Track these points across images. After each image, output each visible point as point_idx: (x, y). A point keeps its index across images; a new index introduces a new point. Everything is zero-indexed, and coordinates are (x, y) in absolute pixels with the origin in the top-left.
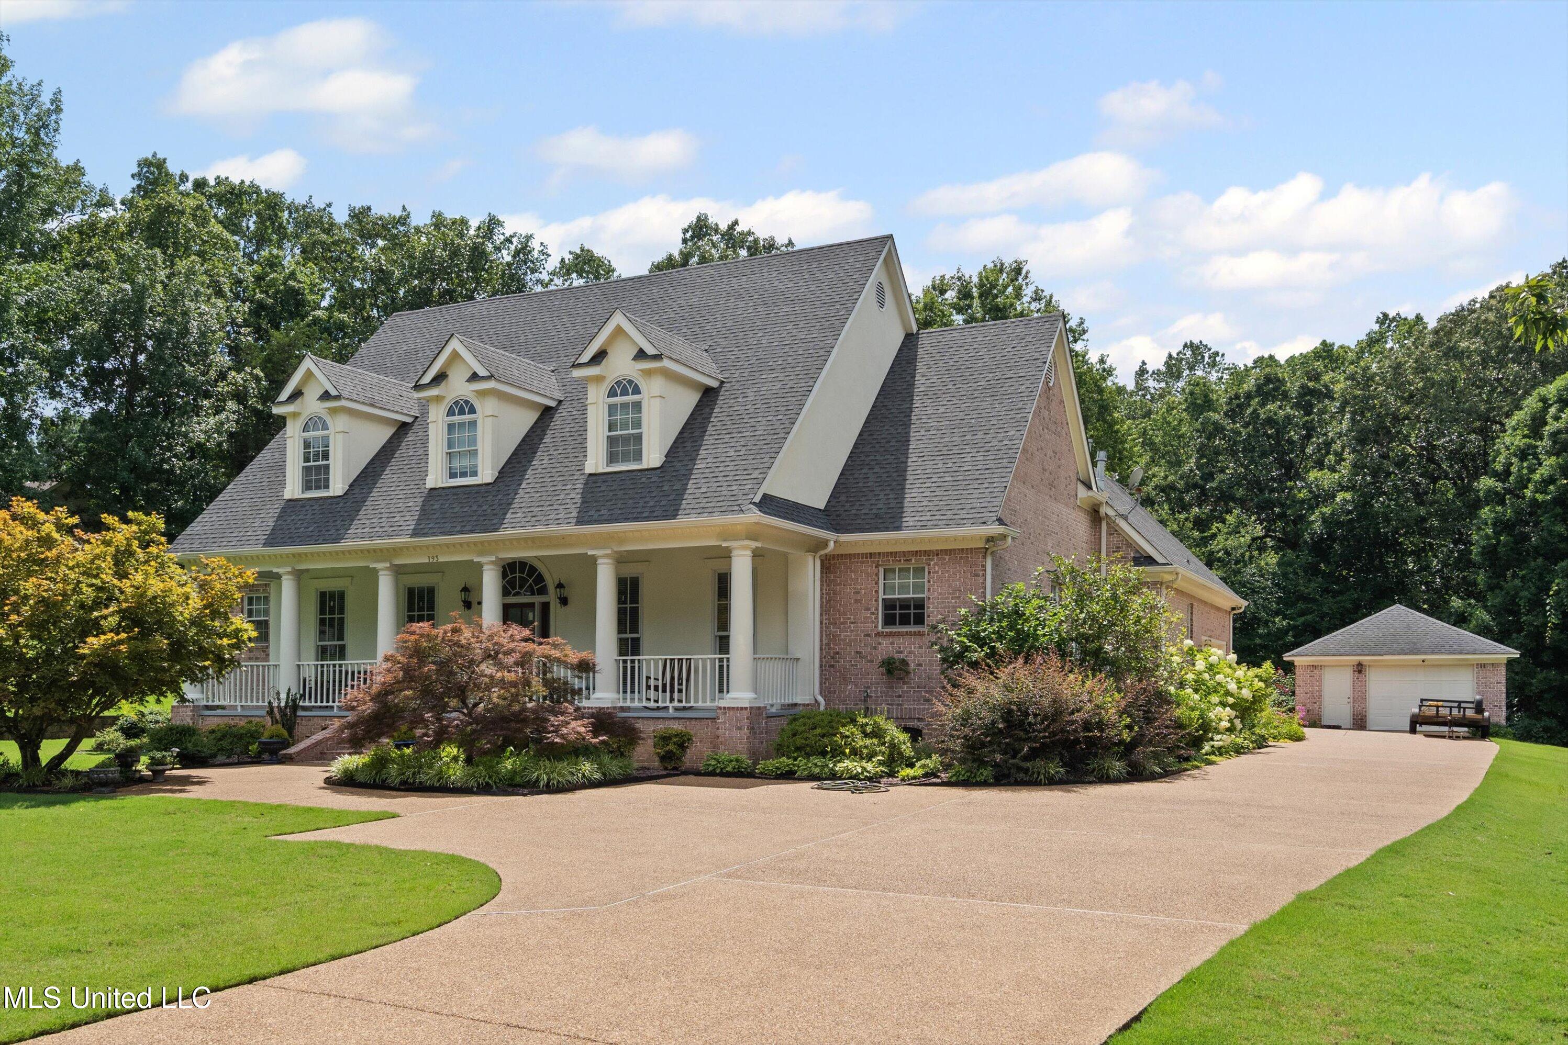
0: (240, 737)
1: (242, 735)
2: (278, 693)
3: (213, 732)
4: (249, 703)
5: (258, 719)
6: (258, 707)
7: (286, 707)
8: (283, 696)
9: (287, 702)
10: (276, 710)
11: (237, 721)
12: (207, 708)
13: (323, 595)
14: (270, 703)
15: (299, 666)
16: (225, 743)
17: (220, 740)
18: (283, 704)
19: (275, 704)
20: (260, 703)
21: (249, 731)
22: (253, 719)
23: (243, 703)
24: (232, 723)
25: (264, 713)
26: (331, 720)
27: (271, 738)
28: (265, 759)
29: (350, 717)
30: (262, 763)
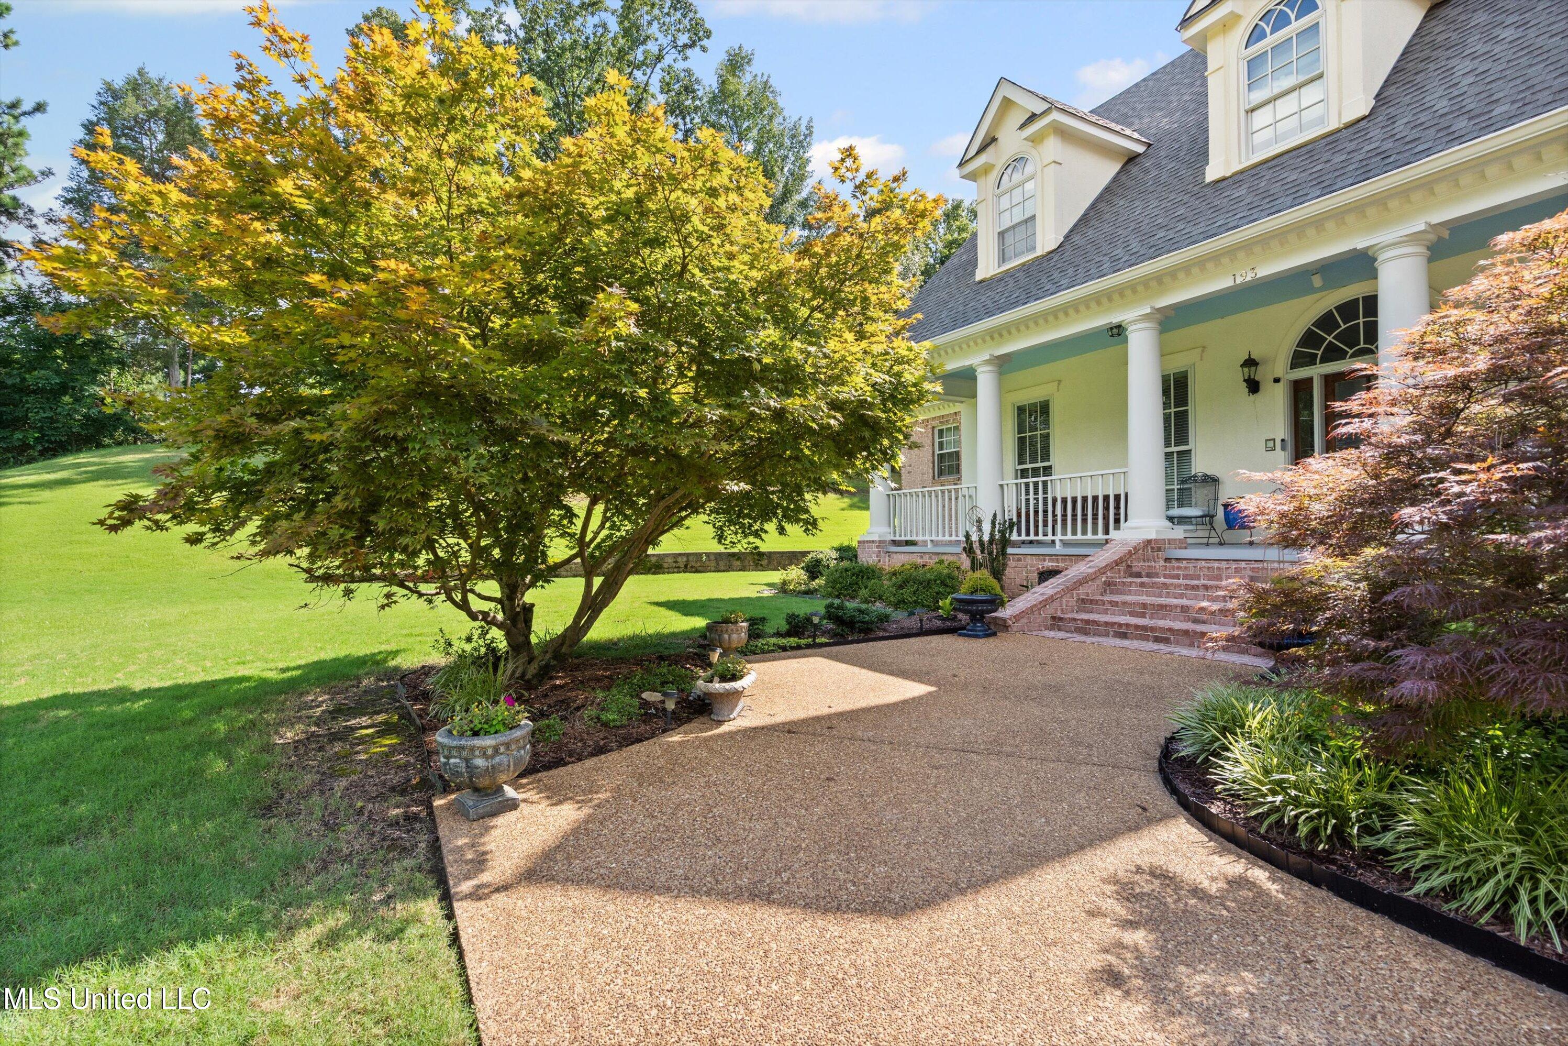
0: (928, 584)
1: (929, 581)
2: (979, 521)
3: (894, 574)
4: (940, 538)
5: (951, 558)
6: (951, 543)
7: (992, 540)
8: (987, 527)
9: (992, 535)
10: (976, 546)
11: (926, 559)
12: (895, 543)
13: (1021, 410)
14: (968, 536)
15: (1001, 486)
16: (906, 593)
17: (901, 587)
18: (986, 538)
19: (975, 538)
20: (954, 538)
21: (940, 575)
22: (945, 558)
23: (934, 538)
24: (920, 561)
25: (959, 549)
26: (1064, 561)
27: (972, 593)
28: (964, 628)
29: (1090, 558)
30: (960, 635)
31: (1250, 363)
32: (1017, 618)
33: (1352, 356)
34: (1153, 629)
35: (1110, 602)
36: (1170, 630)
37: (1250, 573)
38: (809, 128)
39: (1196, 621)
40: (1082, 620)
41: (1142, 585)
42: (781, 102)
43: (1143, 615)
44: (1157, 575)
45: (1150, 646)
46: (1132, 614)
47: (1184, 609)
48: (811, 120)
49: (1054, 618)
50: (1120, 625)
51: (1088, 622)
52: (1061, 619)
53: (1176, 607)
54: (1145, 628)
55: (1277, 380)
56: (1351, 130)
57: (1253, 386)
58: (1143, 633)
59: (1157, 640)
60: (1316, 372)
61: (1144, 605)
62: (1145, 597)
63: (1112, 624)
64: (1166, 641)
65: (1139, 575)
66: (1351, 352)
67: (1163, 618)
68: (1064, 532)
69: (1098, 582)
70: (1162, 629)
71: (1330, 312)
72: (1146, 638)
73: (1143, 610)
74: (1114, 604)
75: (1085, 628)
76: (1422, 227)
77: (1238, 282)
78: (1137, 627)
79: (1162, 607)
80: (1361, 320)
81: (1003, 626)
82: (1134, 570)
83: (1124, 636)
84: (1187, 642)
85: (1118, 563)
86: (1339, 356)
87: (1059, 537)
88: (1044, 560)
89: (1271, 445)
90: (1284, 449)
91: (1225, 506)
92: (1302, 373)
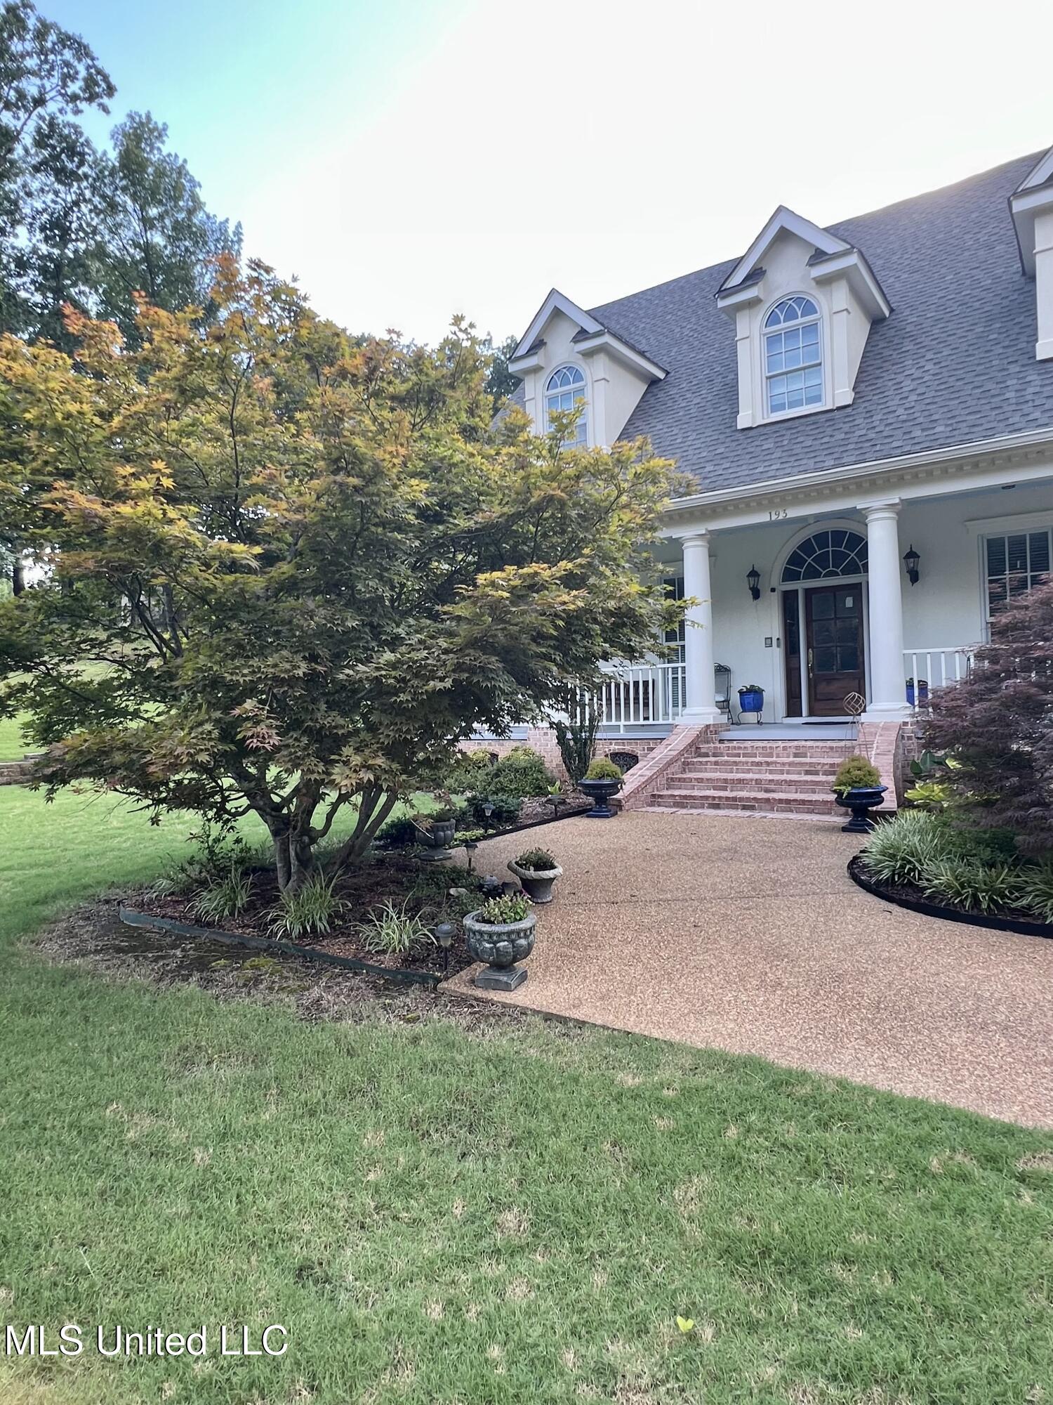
11: (495, 746)
26: (630, 744)
27: (600, 778)
28: (590, 810)
29: (665, 742)
30: (588, 816)
31: (754, 574)
32: (629, 797)
33: (824, 576)
34: (741, 799)
35: (697, 779)
36: (755, 799)
37: (794, 751)
38: (238, 233)
39: (767, 791)
40: (680, 796)
41: (716, 763)
42: (202, 194)
43: (725, 789)
44: (721, 755)
45: (740, 813)
46: (715, 788)
47: (758, 781)
48: (239, 225)
49: (653, 796)
50: (714, 798)
51: (685, 797)
52: (660, 796)
53: (752, 780)
54: (734, 799)
55: (773, 590)
56: (842, 412)
57: (756, 594)
58: (733, 803)
59: (744, 808)
60: (800, 586)
61: (726, 780)
62: (718, 774)
63: (707, 798)
64: (752, 808)
65: (707, 755)
66: (824, 572)
67: (741, 790)
68: (627, 717)
69: (679, 763)
70: (748, 799)
72: (736, 807)
73: (724, 784)
74: (700, 780)
75: (682, 802)
76: (897, 501)
77: (773, 518)
78: (727, 798)
79: (740, 781)
80: (830, 549)
81: (619, 805)
82: (702, 751)
83: (717, 807)
84: (769, 807)
85: (690, 745)
86: (816, 575)
87: (623, 722)
88: (611, 744)
89: (769, 642)
90: (778, 646)
91: (741, 692)
92: (790, 586)
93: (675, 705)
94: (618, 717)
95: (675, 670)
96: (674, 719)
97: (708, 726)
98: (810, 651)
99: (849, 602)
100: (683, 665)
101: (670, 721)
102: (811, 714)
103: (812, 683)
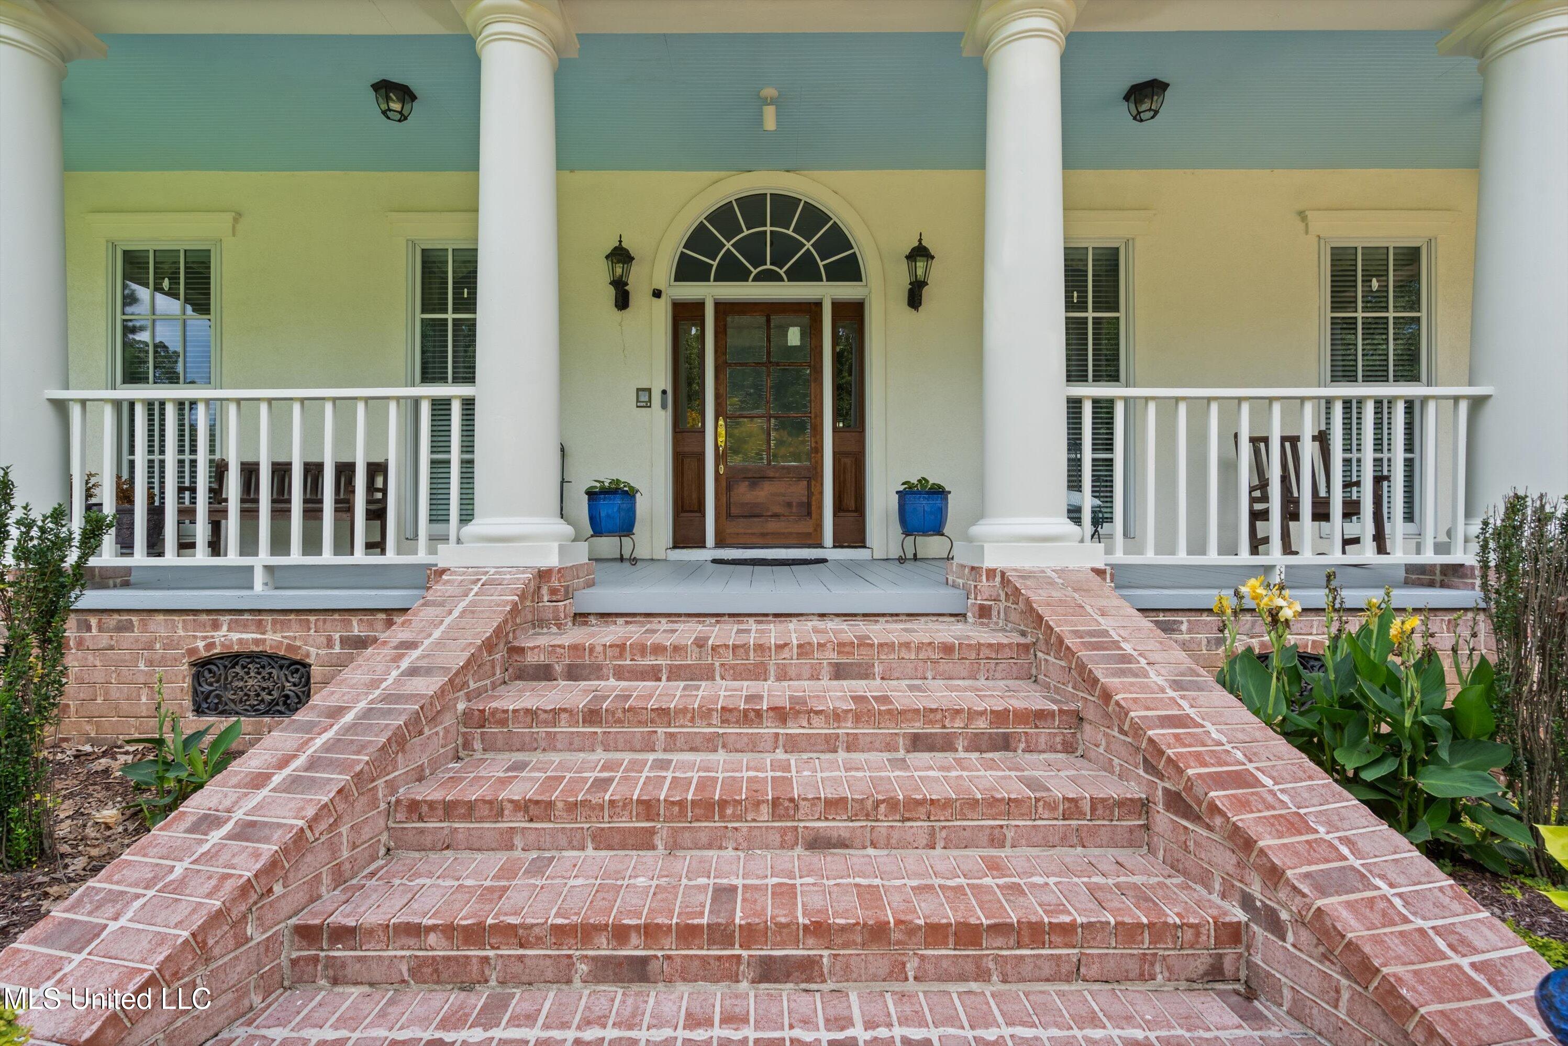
31: (620, 254)
33: (757, 278)
49: (307, 934)
52: (343, 934)
55: (657, 294)
57: (622, 297)
60: (710, 293)
65: (544, 673)
66: (755, 272)
68: (280, 544)
69: (448, 720)
71: (701, 225)
80: (768, 229)
82: (532, 659)
85: (489, 645)
86: (741, 275)
87: (264, 557)
88: (216, 626)
89: (643, 397)
90: (664, 406)
91: (591, 493)
92: (691, 291)
93: (438, 515)
94: (249, 545)
95: (441, 407)
96: (432, 551)
97: (543, 575)
98: (721, 422)
99: (794, 337)
100: (465, 390)
101: (422, 557)
102: (721, 543)
103: (724, 484)
